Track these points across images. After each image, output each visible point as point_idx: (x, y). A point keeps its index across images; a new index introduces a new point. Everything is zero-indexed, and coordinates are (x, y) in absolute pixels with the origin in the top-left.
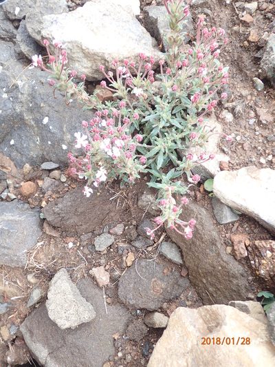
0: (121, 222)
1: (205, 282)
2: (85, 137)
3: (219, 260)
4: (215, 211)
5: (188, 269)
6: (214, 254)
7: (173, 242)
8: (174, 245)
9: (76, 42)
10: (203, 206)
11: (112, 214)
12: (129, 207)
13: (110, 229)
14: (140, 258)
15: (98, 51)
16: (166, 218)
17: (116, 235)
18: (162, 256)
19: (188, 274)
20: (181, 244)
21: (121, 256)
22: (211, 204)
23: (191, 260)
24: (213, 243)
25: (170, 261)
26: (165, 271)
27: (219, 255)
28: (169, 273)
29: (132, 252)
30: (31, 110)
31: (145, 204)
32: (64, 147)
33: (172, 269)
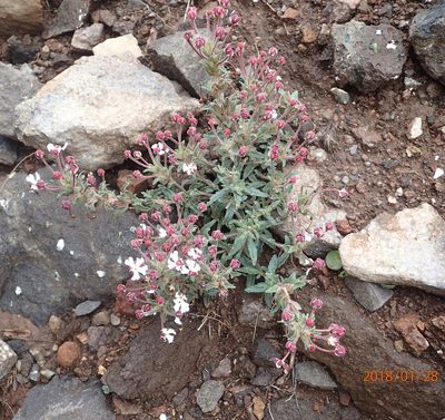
0: (223, 357)
1: (382, 404)
2: (140, 261)
3: (392, 365)
4: (357, 296)
5: (348, 392)
6: (381, 359)
7: (311, 360)
8: (314, 364)
9: (75, 128)
10: (336, 294)
11: (207, 349)
12: (228, 330)
13: (211, 372)
14: (273, 401)
15: (110, 129)
16: (298, 336)
17: (223, 377)
18: (303, 386)
19: (352, 401)
20: (326, 359)
21: (243, 407)
22: (346, 287)
23: (349, 379)
24: (374, 343)
25: (317, 389)
26: (316, 407)
27: (387, 358)
28: (323, 408)
29: (256, 395)
30: (33, 237)
31: (249, 317)
32: (101, 274)
33: (325, 400)
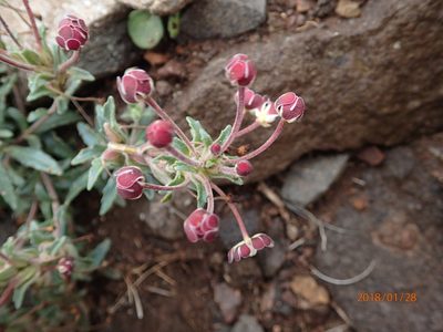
0: (212, 291)
3: (372, 41)
4: (227, 31)
5: (367, 145)
6: (350, 56)
7: (288, 171)
8: (296, 168)
10: (203, 64)
11: (187, 308)
12: (178, 261)
13: (221, 320)
14: (314, 261)
17: (239, 309)
18: (319, 204)
20: (298, 148)
21: (296, 311)
22: (203, 39)
23: (349, 129)
24: (319, 50)
25: (336, 187)
26: (359, 203)
27: (357, 41)
28: (365, 195)
29: (290, 279)
33: (355, 185)
